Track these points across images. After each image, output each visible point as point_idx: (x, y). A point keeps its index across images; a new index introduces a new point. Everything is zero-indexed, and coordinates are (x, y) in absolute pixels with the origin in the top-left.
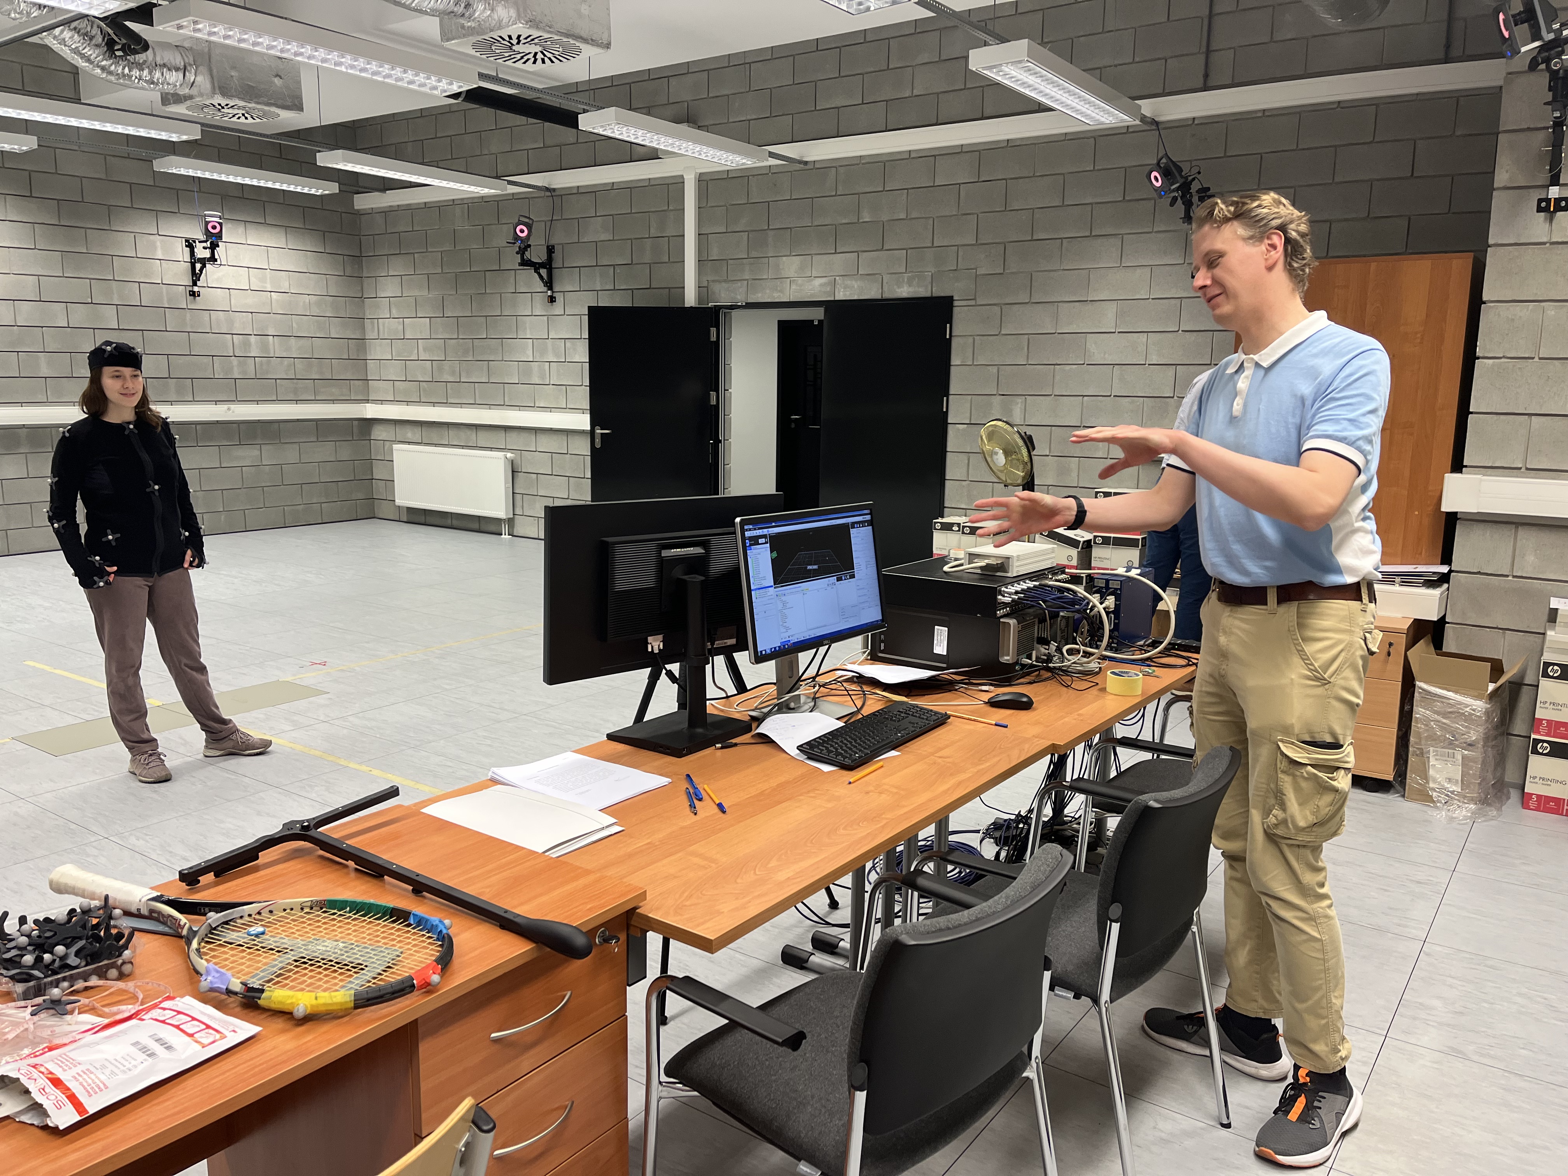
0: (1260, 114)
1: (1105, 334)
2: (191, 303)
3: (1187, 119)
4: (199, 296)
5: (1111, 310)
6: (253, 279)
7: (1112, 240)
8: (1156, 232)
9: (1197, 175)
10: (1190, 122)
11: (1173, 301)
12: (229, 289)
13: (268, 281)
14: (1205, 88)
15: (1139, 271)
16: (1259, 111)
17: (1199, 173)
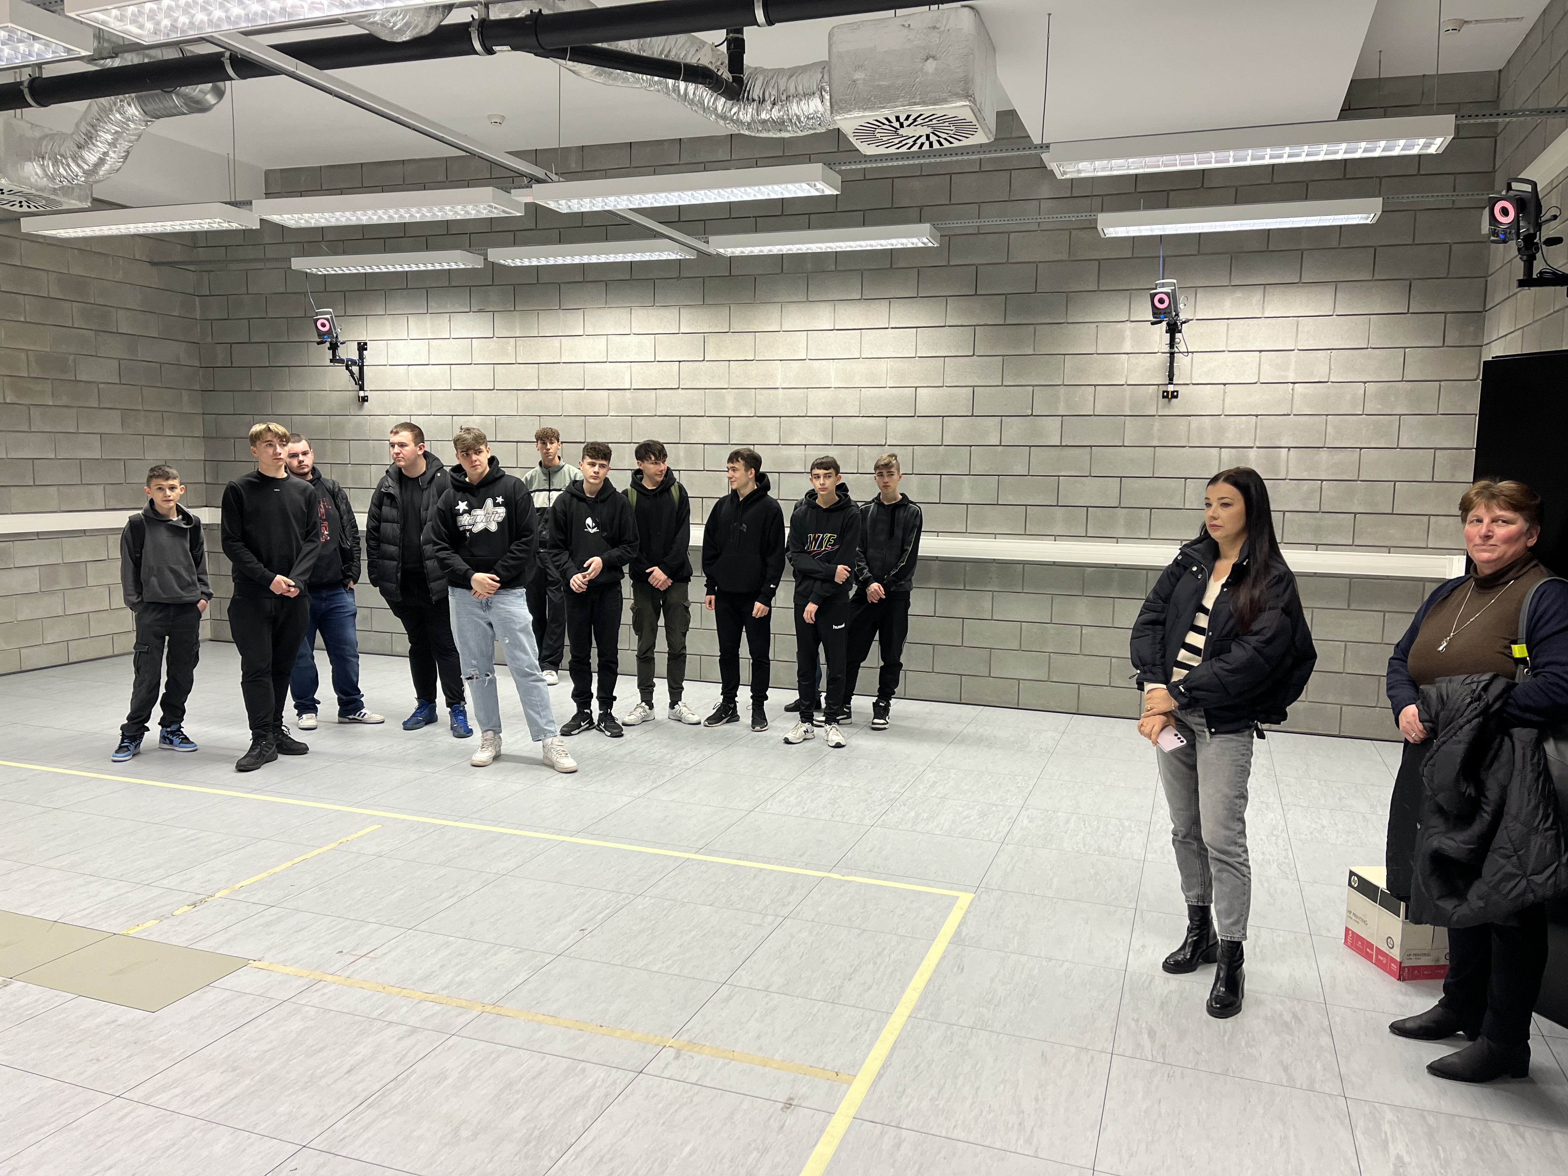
2: (1164, 407)
4: (1176, 397)
6: (1265, 367)
12: (1225, 384)
13: (1293, 366)
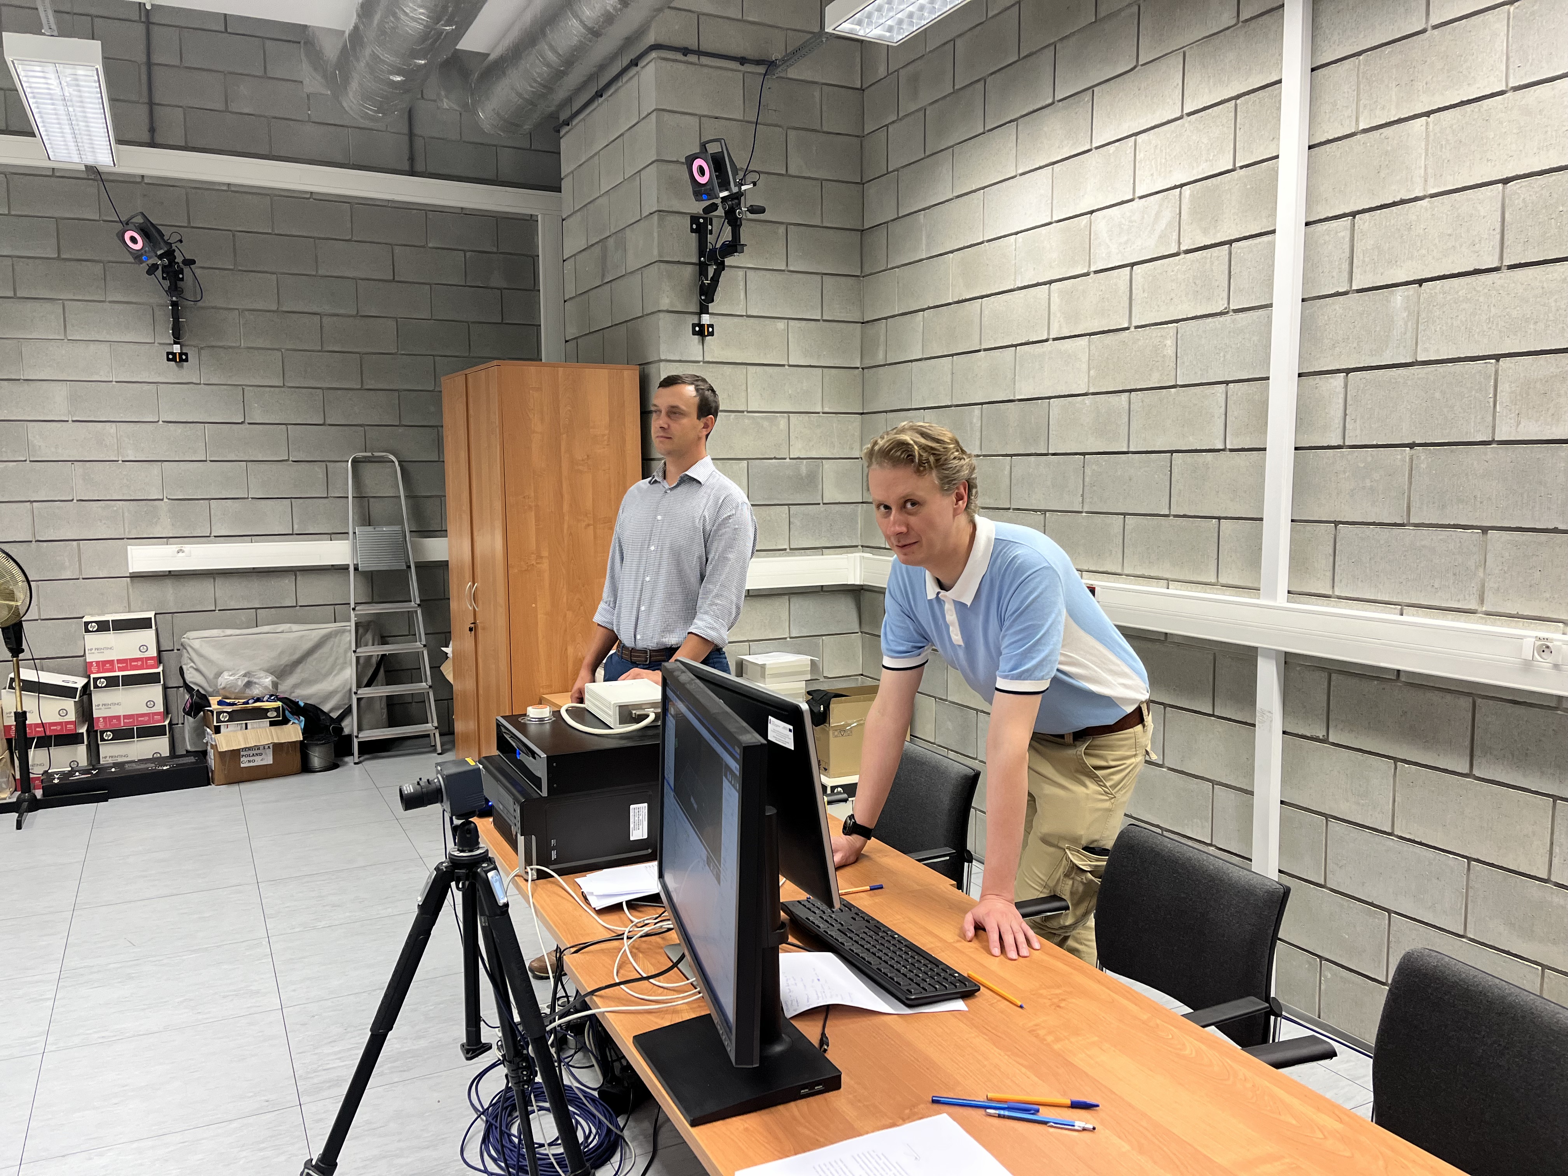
0: (225, 188)
1: (54, 424)
3: (134, 176)
5: (60, 393)
7: (48, 306)
8: (110, 302)
9: (178, 244)
10: (139, 180)
11: (146, 387)
14: (152, 144)
15: (92, 347)
16: (224, 184)
17: (181, 241)
